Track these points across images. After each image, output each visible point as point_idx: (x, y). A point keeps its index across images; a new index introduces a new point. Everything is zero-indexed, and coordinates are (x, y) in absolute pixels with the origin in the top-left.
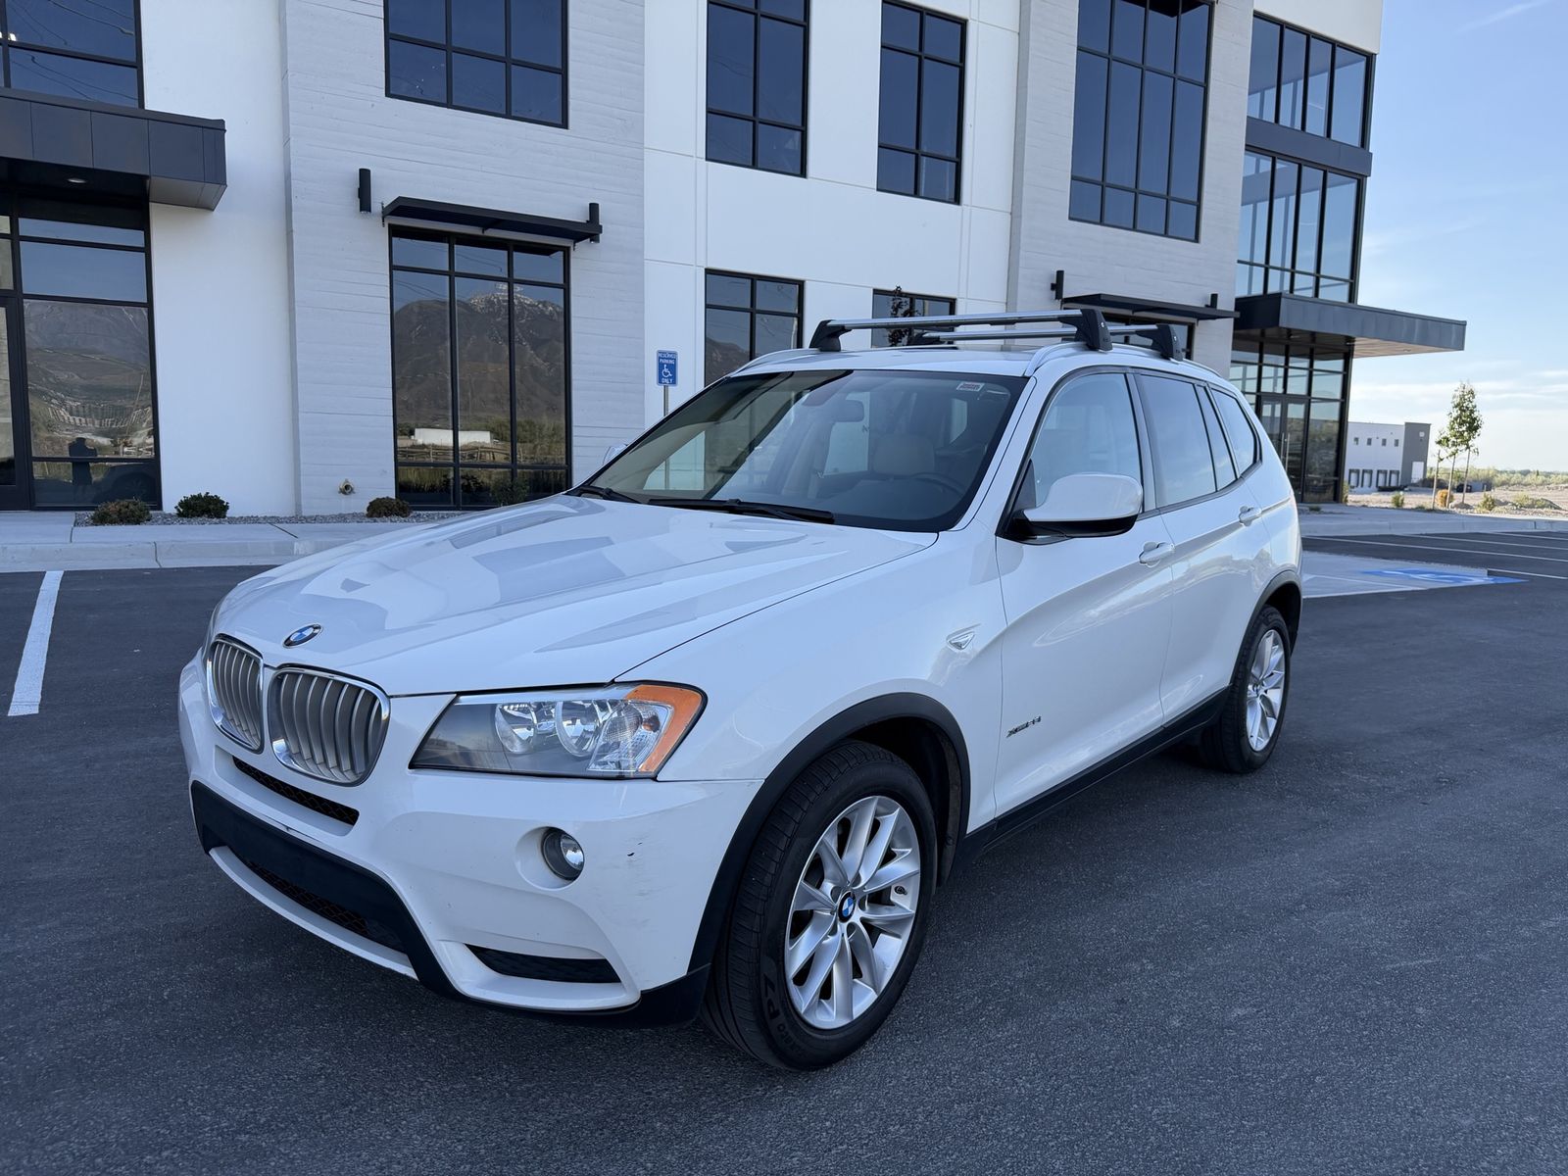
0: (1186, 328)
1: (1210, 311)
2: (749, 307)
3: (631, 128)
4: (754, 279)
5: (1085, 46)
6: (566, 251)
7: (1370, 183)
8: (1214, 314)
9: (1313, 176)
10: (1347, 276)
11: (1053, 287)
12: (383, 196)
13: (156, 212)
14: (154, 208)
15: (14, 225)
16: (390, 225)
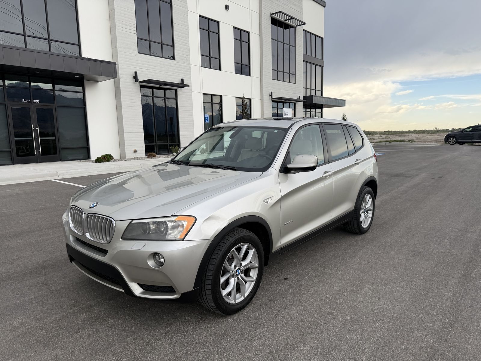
0: (294, 104)
1: (298, 100)
2: (211, 102)
3: (188, 60)
4: (212, 95)
5: (273, 38)
6: (176, 91)
7: (324, 68)
8: (300, 100)
9: (313, 66)
10: (321, 90)
11: (270, 95)
12: (140, 78)
13: (86, 82)
14: (85, 81)
15: (53, 87)
16: (140, 85)
